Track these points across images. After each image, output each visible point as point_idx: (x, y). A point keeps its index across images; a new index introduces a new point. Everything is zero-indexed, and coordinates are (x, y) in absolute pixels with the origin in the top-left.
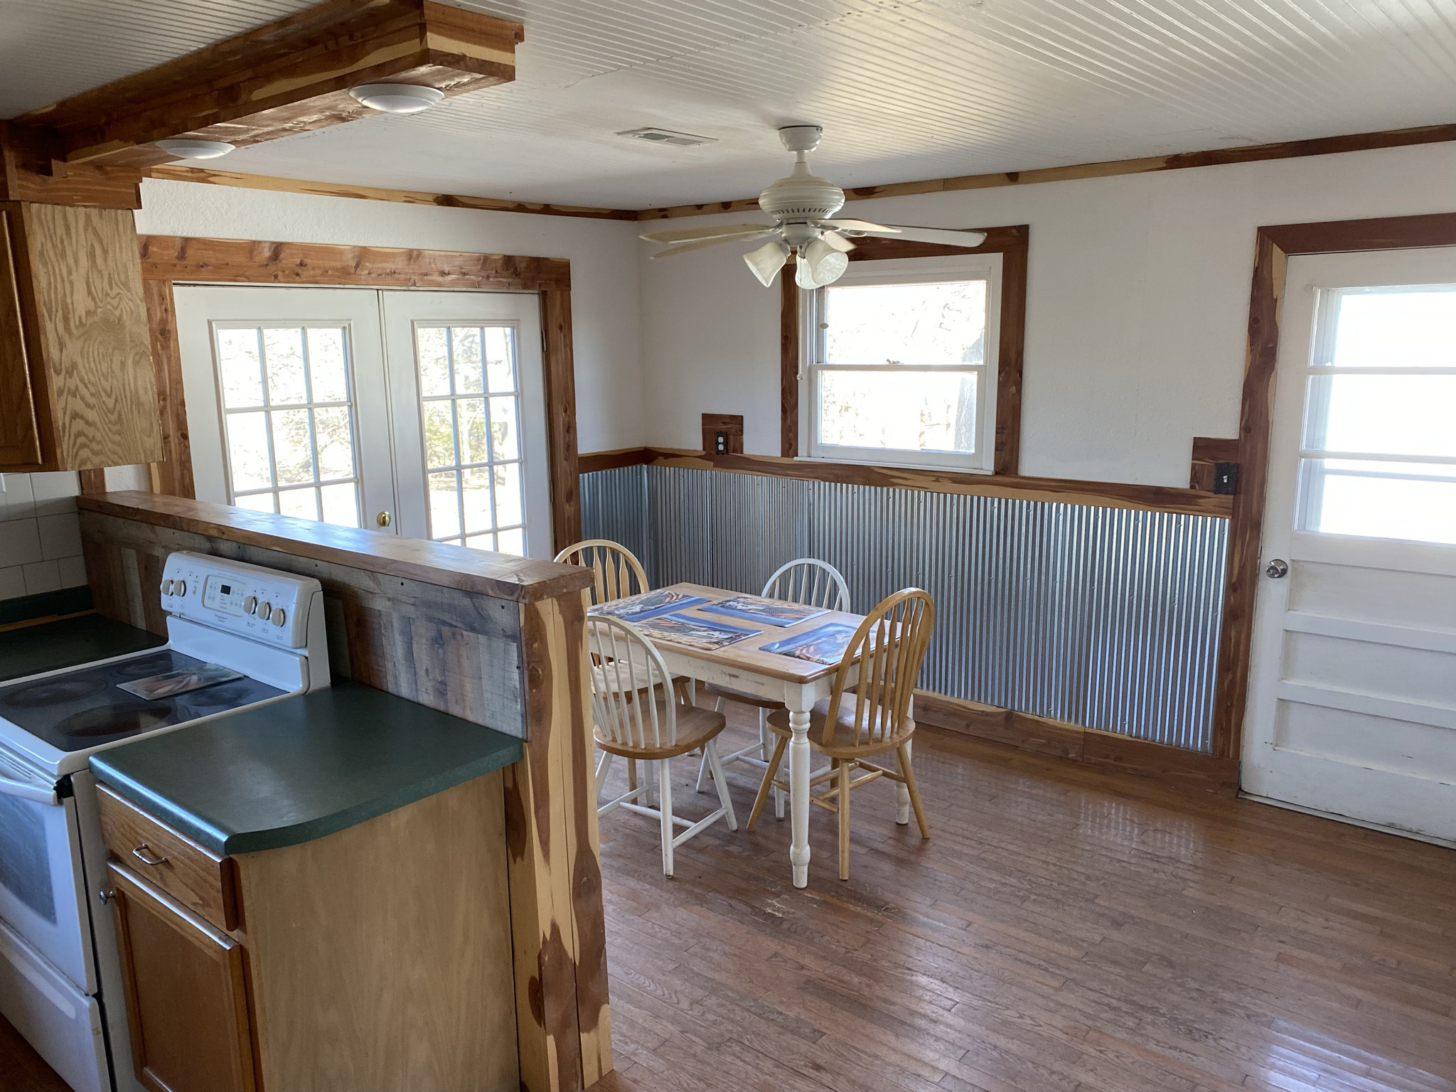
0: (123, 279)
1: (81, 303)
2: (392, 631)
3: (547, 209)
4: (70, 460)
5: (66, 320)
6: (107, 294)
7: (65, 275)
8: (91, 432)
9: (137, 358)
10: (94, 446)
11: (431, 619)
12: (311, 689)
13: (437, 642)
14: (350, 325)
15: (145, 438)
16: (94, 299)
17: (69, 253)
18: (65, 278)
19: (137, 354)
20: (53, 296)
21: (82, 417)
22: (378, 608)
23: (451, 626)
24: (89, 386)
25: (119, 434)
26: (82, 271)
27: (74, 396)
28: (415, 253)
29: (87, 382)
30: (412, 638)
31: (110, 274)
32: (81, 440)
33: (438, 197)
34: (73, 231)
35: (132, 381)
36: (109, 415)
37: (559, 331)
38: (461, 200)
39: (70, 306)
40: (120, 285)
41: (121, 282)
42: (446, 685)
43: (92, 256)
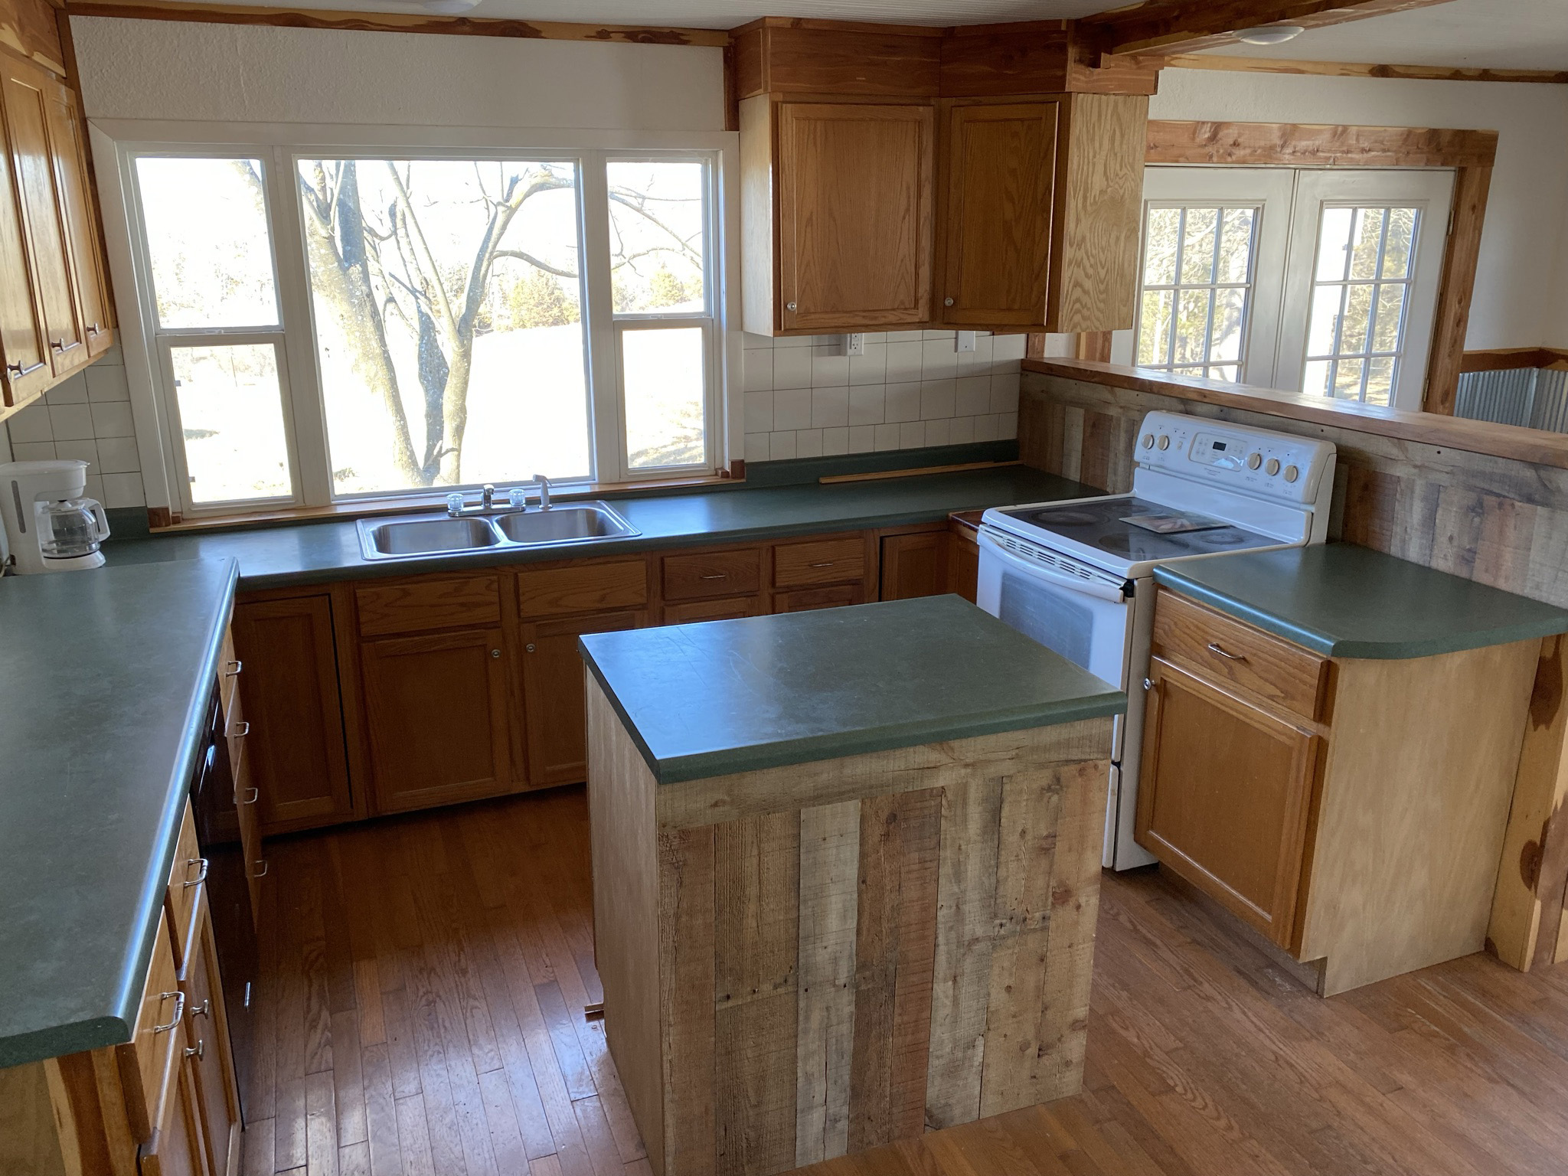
0: (1131, 161)
1: (1098, 182)
2: (1412, 498)
3: (1486, 75)
4: (1066, 325)
5: (1085, 198)
6: (1117, 175)
7: (1091, 158)
8: (1085, 299)
9: (1129, 233)
10: (1085, 312)
11: (1470, 488)
12: (1311, 543)
13: (1473, 510)
14: (1263, 206)
15: (1122, 307)
16: (1107, 180)
17: (1097, 138)
18: (1091, 161)
19: (1128, 230)
20: (1079, 177)
21: (1081, 286)
22: (1398, 474)
23: (1498, 495)
24: (1091, 258)
25: (1104, 303)
26: (1104, 153)
27: (1079, 266)
28: (1340, 129)
29: (1089, 254)
30: (1437, 505)
31: (1122, 156)
32: (1078, 306)
33: (1373, 68)
34: (1103, 117)
35: (1121, 253)
36: (1100, 285)
37: (1471, 212)
38: (1397, 69)
39: (1089, 186)
40: (1128, 167)
41: (1129, 163)
42: (1475, 553)
43: (1112, 140)
